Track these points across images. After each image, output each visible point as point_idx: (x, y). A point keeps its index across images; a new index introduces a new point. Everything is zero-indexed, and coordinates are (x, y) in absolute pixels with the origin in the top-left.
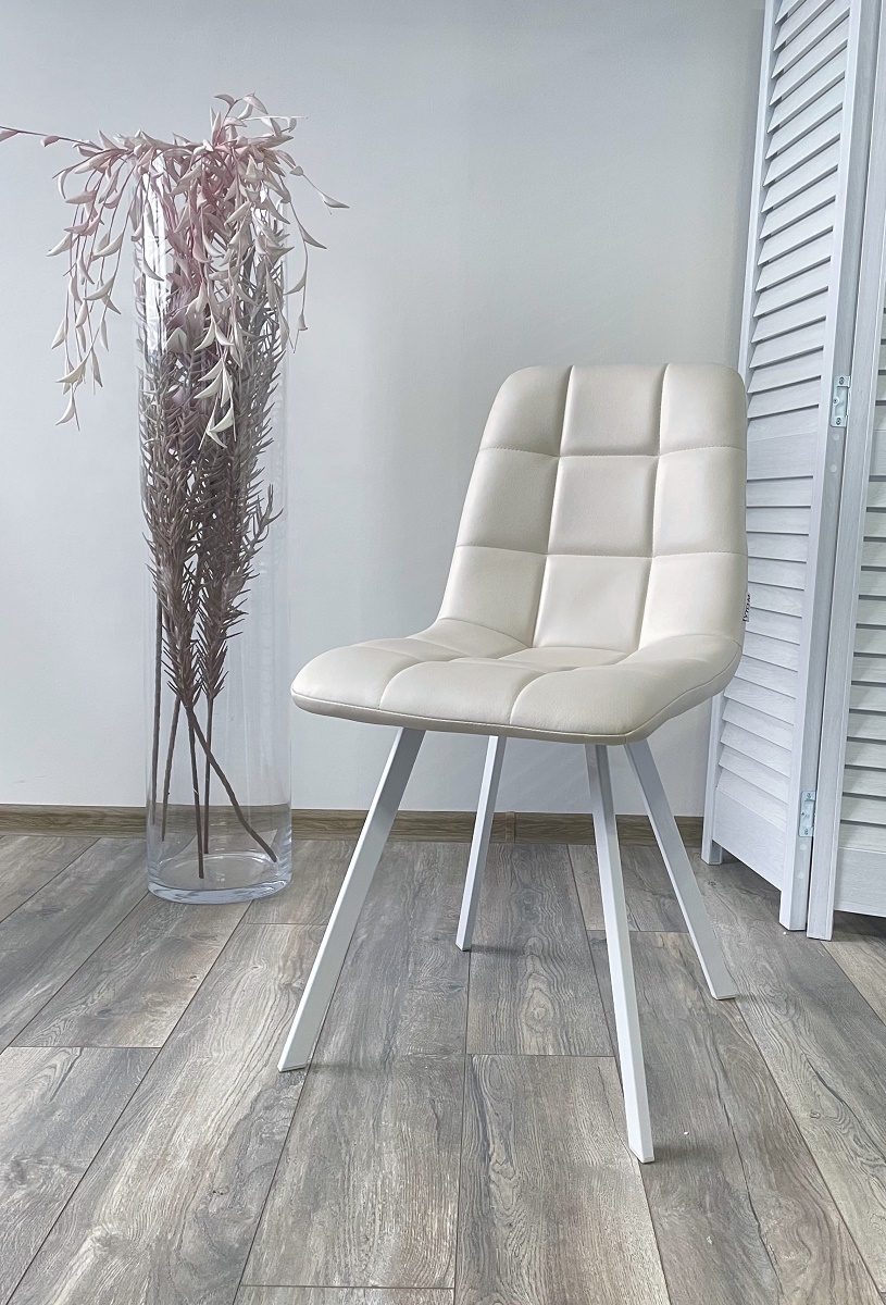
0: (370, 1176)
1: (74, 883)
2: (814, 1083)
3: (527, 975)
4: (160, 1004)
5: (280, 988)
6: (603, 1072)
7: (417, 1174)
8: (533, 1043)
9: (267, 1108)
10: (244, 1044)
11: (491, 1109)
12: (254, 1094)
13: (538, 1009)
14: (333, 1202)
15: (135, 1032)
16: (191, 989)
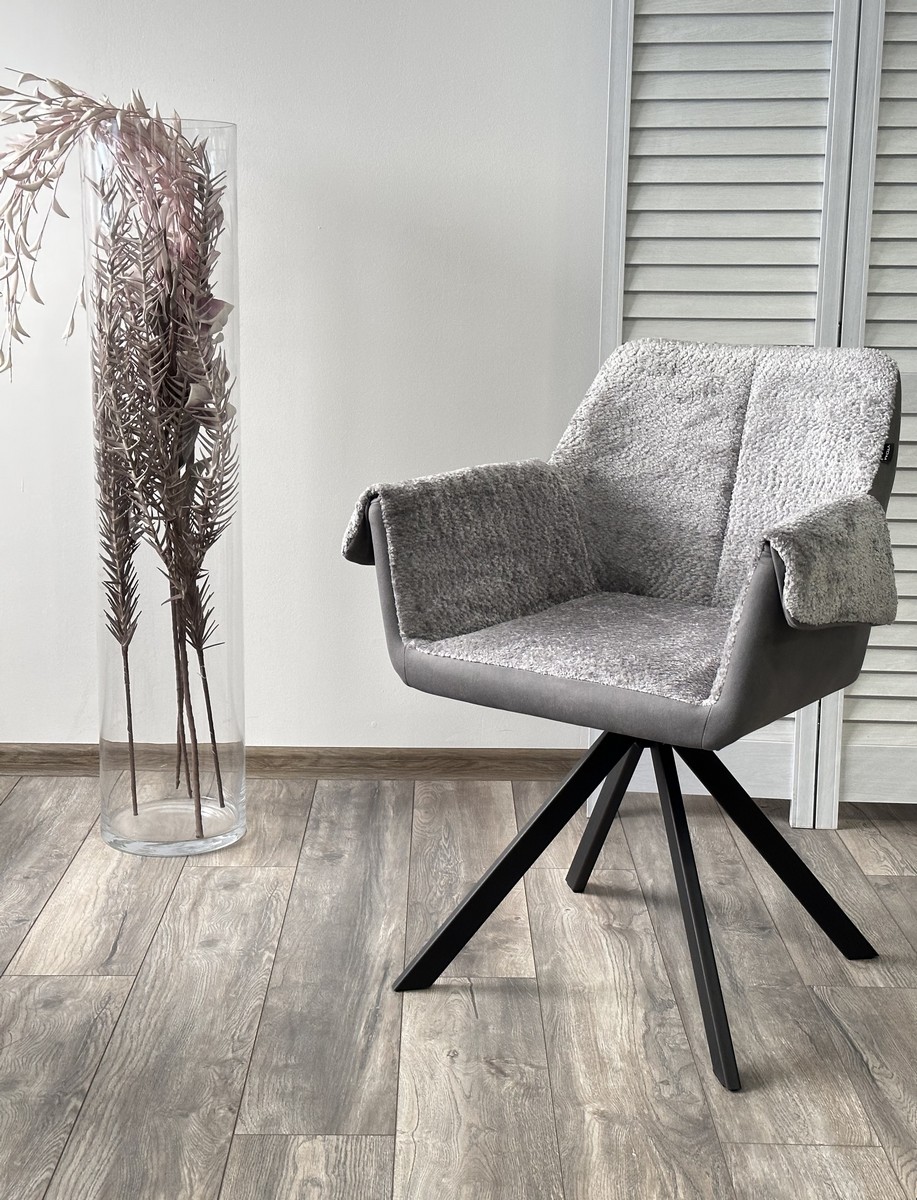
4: (507, 941)
11: (850, 1029)
12: (641, 1014)
15: (503, 964)
16: (524, 929)
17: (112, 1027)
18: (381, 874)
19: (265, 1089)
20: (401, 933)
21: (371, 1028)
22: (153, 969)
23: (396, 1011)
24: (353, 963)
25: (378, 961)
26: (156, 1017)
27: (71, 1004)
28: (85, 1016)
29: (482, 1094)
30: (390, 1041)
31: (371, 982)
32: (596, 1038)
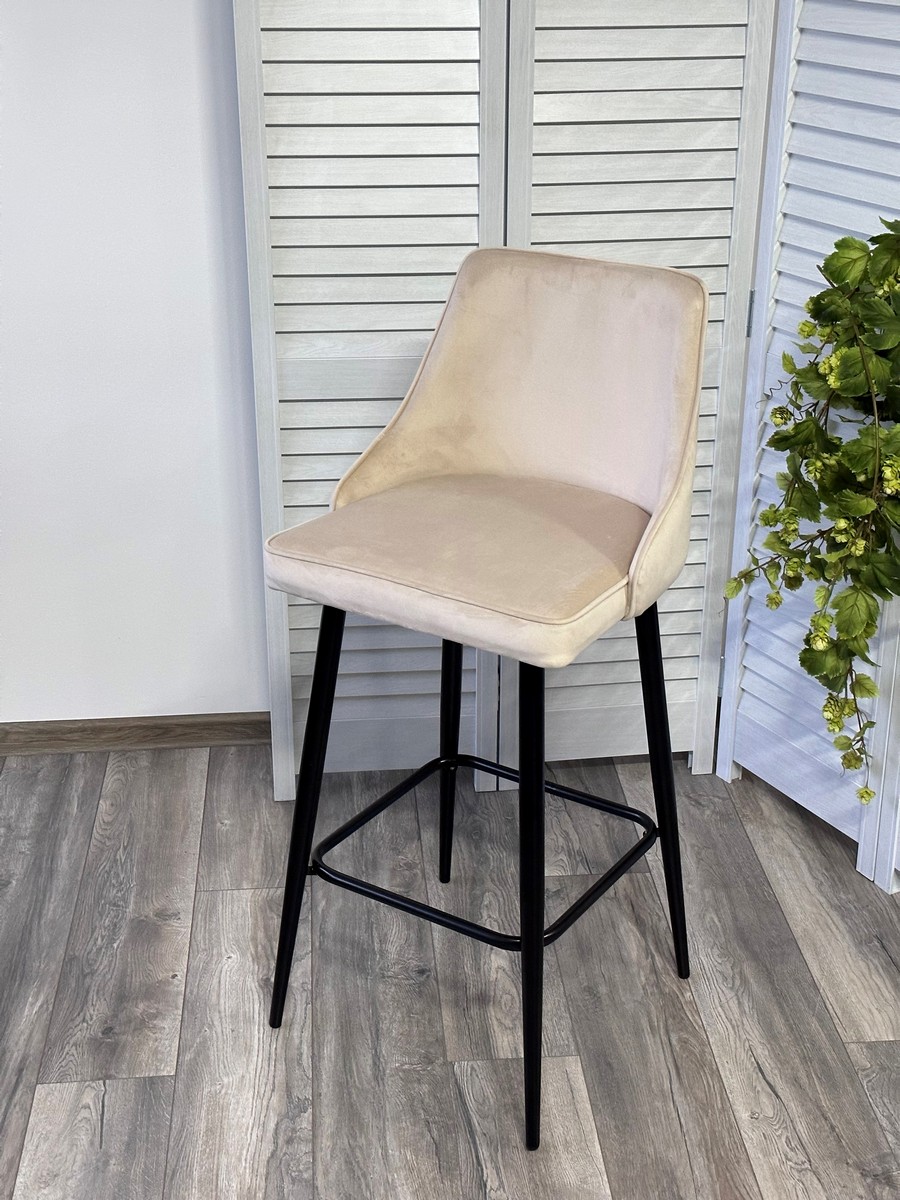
2: (755, 1075)
4: (155, 1016)
5: (260, 986)
6: (571, 1076)
8: (506, 1043)
9: (289, 1141)
10: (248, 1066)
11: (478, 1129)
12: (272, 1125)
13: (505, 997)
15: (144, 1056)
16: (178, 994)
18: (45, 912)
20: (47, 1009)
23: (17, 1143)
25: (12, 1064)
32: (218, 1170)
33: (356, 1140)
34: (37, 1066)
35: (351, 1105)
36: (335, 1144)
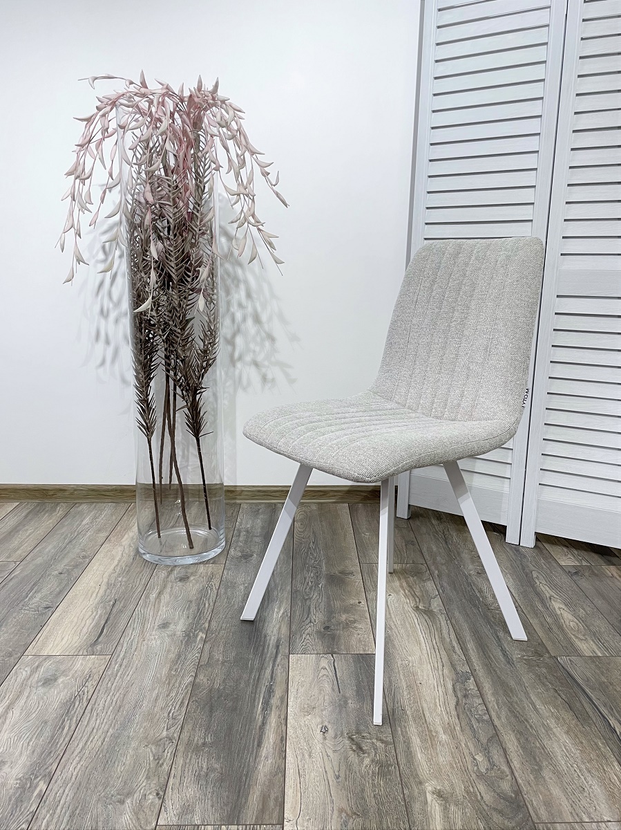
0: (555, 745)
1: (247, 537)
3: (548, 599)
4: (355, 622)
5: (413, 610)
7: (582, 743)
8: (585, 648)
9: (465, 697)
10: (421, 650)
11: (592, 695)
12: (450, 686)
13: (571, 623)
14: (547, 763)
15: (353, 642)
16: (365, 611)
17: (85, 704)
19: (187, 769)
20: (287, 615)
21: (267, 704)
22: (124, 650)
23: (284, 686)
24: (256, 642)
25: (272, 640)
26: (118, 694)
27: (62, 682)
28: (68, 695)
29: (348, 773)
30: (279, 717)
31: (267, 659)
32: (423, 711)
33: (511, 699)
34: (287, 645)
35: (499, 678)
36: (497, 700)
